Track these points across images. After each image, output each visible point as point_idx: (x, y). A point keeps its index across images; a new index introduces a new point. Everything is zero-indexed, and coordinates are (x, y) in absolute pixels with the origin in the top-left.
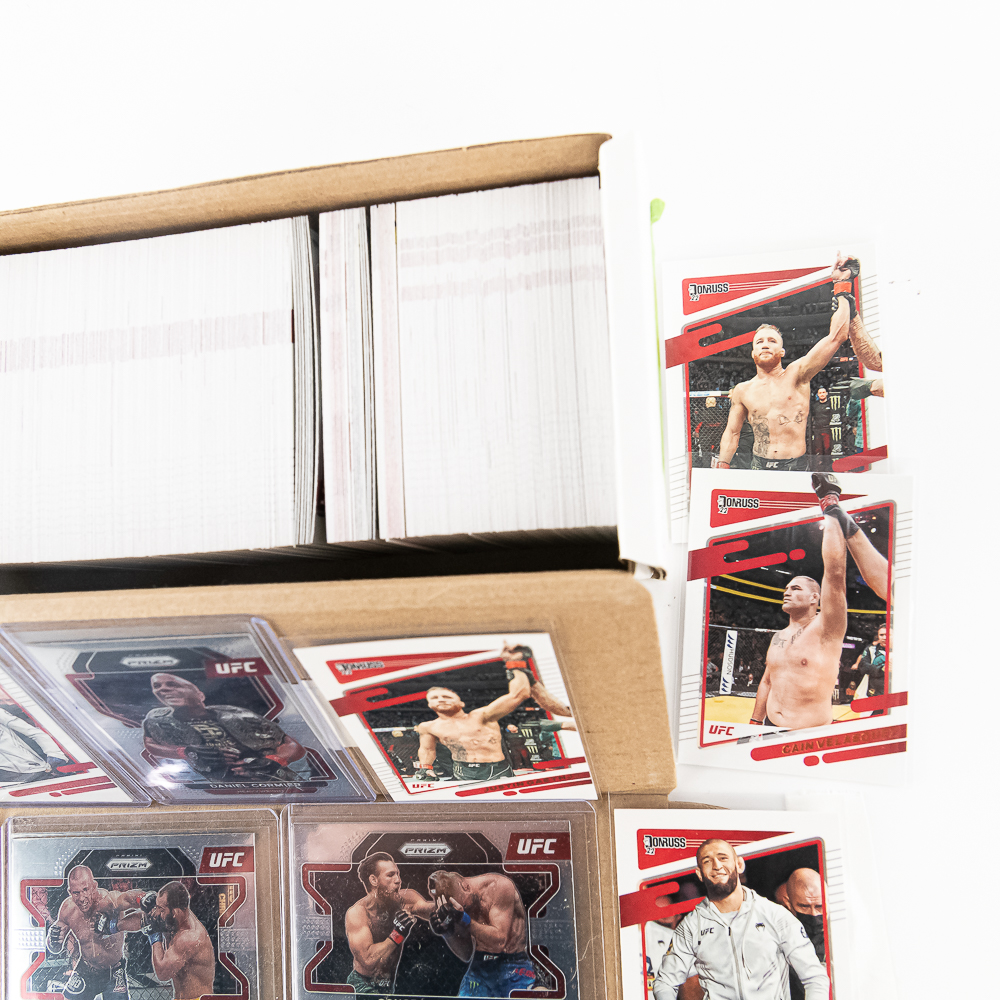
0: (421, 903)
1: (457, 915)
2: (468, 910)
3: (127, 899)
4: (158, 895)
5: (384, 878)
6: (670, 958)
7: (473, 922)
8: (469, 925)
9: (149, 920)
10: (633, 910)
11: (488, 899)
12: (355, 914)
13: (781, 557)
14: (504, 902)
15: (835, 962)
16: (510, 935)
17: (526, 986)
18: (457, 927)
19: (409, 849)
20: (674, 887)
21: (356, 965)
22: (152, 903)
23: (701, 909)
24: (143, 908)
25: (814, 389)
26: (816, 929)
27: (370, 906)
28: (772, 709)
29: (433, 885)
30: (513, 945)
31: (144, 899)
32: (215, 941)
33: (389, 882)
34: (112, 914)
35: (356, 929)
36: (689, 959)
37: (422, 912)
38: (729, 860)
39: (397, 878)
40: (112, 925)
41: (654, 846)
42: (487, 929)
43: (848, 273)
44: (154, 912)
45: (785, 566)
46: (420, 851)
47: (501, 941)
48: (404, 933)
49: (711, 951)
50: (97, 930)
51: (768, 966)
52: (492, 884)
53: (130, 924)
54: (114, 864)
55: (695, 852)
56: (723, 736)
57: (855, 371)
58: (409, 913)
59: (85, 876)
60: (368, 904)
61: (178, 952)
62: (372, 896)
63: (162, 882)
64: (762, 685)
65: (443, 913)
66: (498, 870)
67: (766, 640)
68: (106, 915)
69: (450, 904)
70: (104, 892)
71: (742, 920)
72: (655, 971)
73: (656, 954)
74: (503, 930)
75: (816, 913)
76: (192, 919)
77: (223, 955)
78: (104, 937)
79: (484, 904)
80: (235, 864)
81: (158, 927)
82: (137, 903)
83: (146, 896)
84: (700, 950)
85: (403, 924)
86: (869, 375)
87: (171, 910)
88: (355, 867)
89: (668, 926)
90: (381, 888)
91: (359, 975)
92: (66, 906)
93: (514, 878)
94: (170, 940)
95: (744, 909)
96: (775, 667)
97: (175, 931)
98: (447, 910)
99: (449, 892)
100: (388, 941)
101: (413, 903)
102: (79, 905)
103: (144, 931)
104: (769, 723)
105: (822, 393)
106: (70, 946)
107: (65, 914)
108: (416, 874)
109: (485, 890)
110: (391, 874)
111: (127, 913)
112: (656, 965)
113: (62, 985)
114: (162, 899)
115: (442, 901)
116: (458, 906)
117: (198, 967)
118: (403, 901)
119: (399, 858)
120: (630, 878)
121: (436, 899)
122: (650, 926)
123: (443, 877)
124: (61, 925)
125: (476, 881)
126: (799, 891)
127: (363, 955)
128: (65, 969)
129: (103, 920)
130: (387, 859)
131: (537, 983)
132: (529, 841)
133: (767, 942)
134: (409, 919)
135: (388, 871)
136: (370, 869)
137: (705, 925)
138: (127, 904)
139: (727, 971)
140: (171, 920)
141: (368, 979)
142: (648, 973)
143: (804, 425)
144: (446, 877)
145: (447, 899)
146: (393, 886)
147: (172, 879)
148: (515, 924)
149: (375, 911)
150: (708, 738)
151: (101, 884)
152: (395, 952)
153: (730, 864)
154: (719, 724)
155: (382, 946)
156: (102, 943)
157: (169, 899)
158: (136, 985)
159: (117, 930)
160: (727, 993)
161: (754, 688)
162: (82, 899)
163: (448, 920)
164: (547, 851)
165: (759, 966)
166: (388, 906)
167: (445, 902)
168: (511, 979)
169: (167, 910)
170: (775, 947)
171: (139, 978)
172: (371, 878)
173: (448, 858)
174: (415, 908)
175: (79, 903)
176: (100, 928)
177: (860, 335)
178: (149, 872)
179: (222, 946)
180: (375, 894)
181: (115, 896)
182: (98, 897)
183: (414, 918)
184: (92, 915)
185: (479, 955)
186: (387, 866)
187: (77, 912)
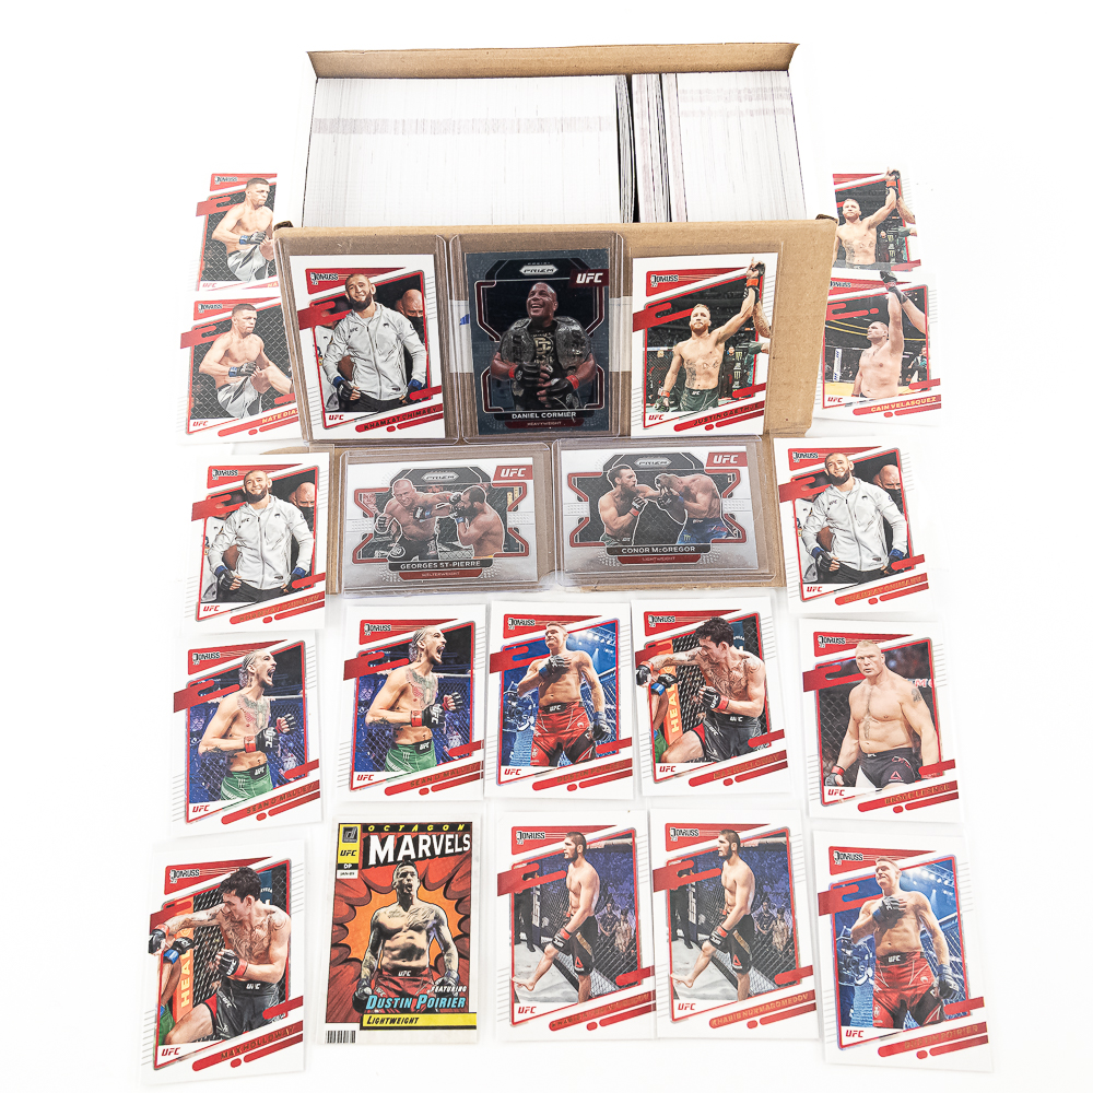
0: (651, 492)
1: (674, 498)
2: (683, 495)
3: (439, 497)
4: (462, 494)
5: (625, 479)
6: (811, 518)
7: (686, 501)
8: (684, 504)
9: (456, 509)
10: (787, 493)
11: (695, 488)
12: (606, 502)
13: (866, 312)
14: (706, 490)
15: (909, 513)
16: (710, 508)
17: (722, 537)
18: (676, 504)
19: (642, 463)
20: (812, 480)
21: (606, 530)
22: (459, 499)
23: (829, 491)
24: (451, 502)
25: (878, 232)
26: (898, 497)
27: (616, 495)
28: (864, 389)
29: (659, 482)
30: (713, 514)
31: (452, 497)
32: (505, 521)
33: (629, 481)
34: (427, 507)
35: (605, 509)
36: (823, 518)
37: (651, 497)
38: (845, 463)
39: (634, 479)
40: (427, 513)
41: (798, 458)
42: (695, 505)
43: (893, 177)
44: (460, 504)
45: (867, 317)
47: (704, 512)
48: (640, 509)
49: (835, 512)
50: (415, 517)
51: (870, 518)
52: (698, 480)
53: (441, 512)
54: (428, 478)
55: (824, 460)
56: (836, 403)
57: (900, 222)
58: (642, 498)
59: (406, 484)
60: (614, 494)
61: (477, 527)
62: (617, 489)
63: (466, 487)
64: (858, 377)
65: (665, 498)
66: (702, 472)
67: (859, 354)
68: (422, 507)
69: (670, 492)
70: (421, 494)
71: (853, 495)
72: (802, 525)
73: (802, 517)
74: (705, 505)
75: (897, 488)
76: (488, 507)
78: (421, 521)
79: (693, 491)
80: (519, 475)
81: (462, 513)
82: (446, 499)
83: (453, 495)
84: (829, 512)
85: (639, 504)
86: (908, 226)
87: (472, 504)
89: (809, 501)
90: (622, 485)
91: (608, 535)
92: (390, 504)
94: (471, 521)
95: (854, 489)
96: (865, 367)
97: (475, 516)
98: (669, 496)
99: (669, 485)
100: (628, 515)
101: (645, 492)
102: (402, 503)
103: (451, 516)
104: (862, 396)
105: (883, 233)
106: (394, 529)
107: (390, 508)
108: (646, 476)
109: (693, 484)
110: (630, 477)
111: (438, 506)
112: (803, 522)
113: (386, 553)
114: (465, 496)
115: (664, 491)
116: (675, 493)
117: (492, 537)
118: (638, 492)
119: (635, 467)
120: (784, 475)
121: (661, 489)
122: (798, 501)
123: (665, 477)
124: (386, 515)
125: (687, 479)
126: (887, 477)
127: (611, 524)
128: (389, 542)
129: (420, 511)
130: (627, 468)
131: (729, 534)
132: (721, 456)
133: (869, 506)
134: (643, 501)
135: (628, 475)
136: (615, 475)
137: (831, 499)
138: (439, 500)
139: (846, 523)
140: (472, 509)
141: (615, 537)
142: (798, 527)
143: (874, 248)
144: (667, 477)
145: (668, 489)
146: (631, 483)
148: (713, 502)
149: (619, 498)
150: (827, 403)
152: (634, 521)
153: (845, 466)
154: (834, 396)
155: (623, 518)
156: (421, 526)
157: (470, 497)
158: (445, 549)
159: (431, 516)
160: (847, 534)
161: (853, 378)
162: (404, 499)
163: (669, 501)
165: (865, 519)
166: (628, 495)
167: (667, 491)
168: (712, 533)
169: (469, 503)
170: (874, 508)
171: (447, 546)
172: (616, 479)
173: (668, 467)
174: (647, 495)
175: (401, 501)
176: (418, 516)
177: (902, 206)
178: (455, 481)
179: (510, 524)
180: (619, 488)
181: (429, 496)
182: (417, 497)
183: (646, 501)
184: (411, 508)
185: (690, 520)
186: (627, 472)
187: (400, 507)
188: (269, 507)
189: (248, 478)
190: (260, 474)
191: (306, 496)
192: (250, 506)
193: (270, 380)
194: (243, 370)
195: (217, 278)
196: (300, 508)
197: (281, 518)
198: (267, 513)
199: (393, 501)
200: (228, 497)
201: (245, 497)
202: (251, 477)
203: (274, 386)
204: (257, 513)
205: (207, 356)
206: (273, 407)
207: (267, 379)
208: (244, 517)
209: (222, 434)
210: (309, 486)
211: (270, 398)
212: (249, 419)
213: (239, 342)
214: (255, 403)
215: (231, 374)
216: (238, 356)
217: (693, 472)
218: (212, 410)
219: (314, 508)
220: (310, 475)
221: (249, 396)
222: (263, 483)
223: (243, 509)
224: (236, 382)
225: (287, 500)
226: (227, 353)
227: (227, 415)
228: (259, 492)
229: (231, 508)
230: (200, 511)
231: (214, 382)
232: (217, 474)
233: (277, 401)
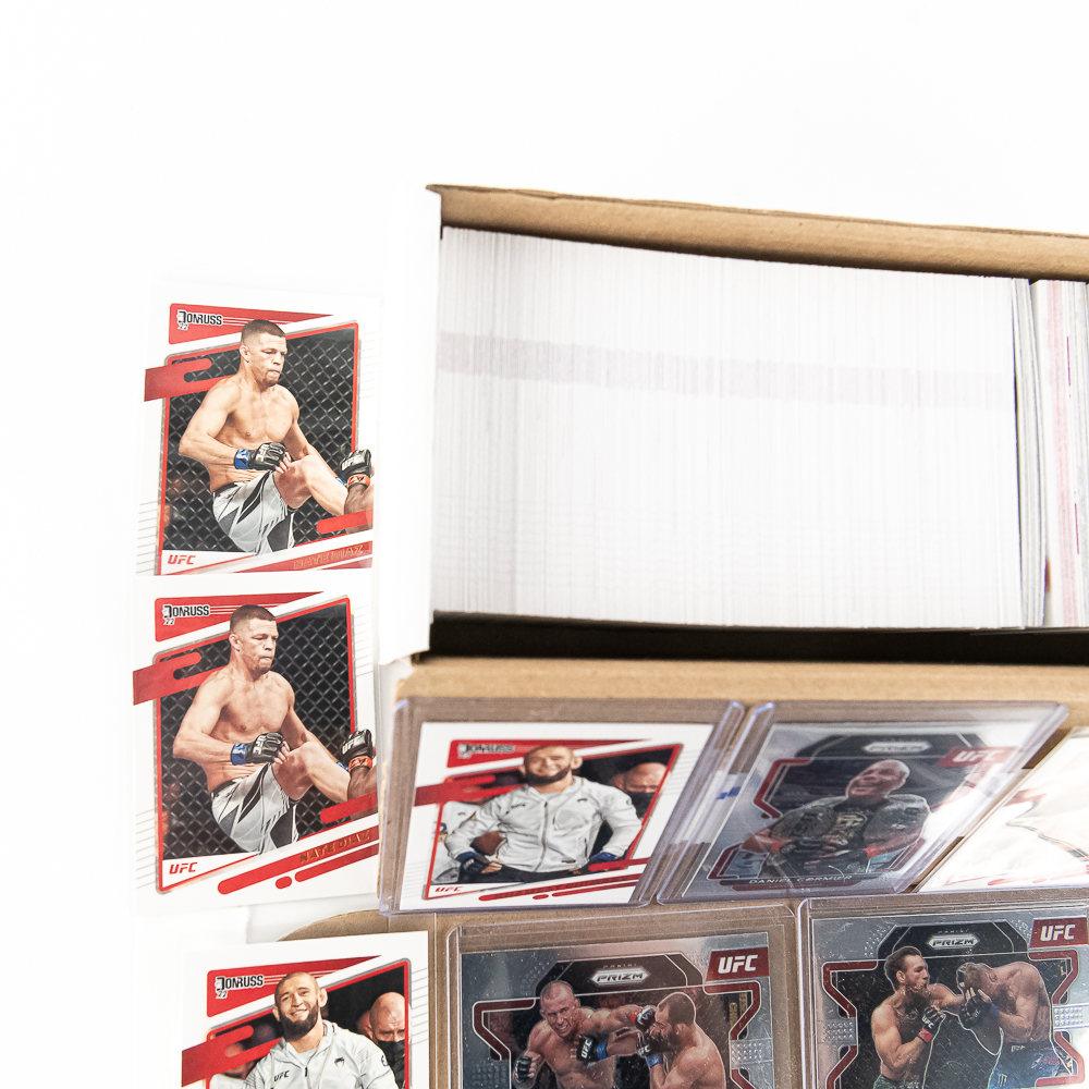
0: (951, 997)
1: (985, 1007)
2: (996, 1000)
3: (619, 1017)
4: (656, 1009)
5: (912, 974)
7: (1001, 1013)
8: (999, 1017)
9: (648, 1040)
11: (1015, 989)
12: (882, 1014)
14: (1031, 989)
16: (1036, 1023)
17: (1050, 1073)
18: (986, 1020)
19: (936, 942)
21: (883, 1069)
22: (650, 1019)
24: (639, 1026)
27: (898, 1005)
29: (962, 978)
30: (1039, 1034)
31: (640, 1015)
32: (726, 1058)
33: (918, 978)
34: (599, 1037)
35: (882, 1030)
37: (951, 1007)
39: (925, 973)
40: (599, 1050)
42: (1015, 1019)
44: (654, 1029)
46: (948, 943)
47: (1027, 1030)
48: (934, 1030)
50: (579, 1057)
52: (1018, 974)
53: (623, 1045)
54: (601, 978)
58: (937, 1009)
59: (563, 993)
60: (895, 1003)
61: (682, 1073)
62: (900, 993)
63: (661, 995)
65: (972, 1007)
66: (1023, 958)
68: (591, 1037)
69: (978, 997)
70: (588, 1012)
74: (1028, 1019)
76: (699, 1033)
77: (735, 1072)
78: (591, 1064)
79: (1011, 995)
80: (748, 968)
81: (657, 1047)
82: (631, 1021)
83: (641, 1012)
85: (932, 1020)
87: (673, 1027)
88: (881, 964)
90: (909, 984)
91: (887, 1079)
92: (538, 1032)
93: (1039, 966)
94: (672, 1059)
97: (679, 1051)
98: (976, 1003)
99: (977, 983)
100: (917, 1040)
101: (941, 998)
102: (556, 1030)
103: (640, 1053)
106: (545, 1080)
107: (538, 1041)
108: (944, 968)
109: (1012, 980)
110: (919, 969)
111: (618, 1034)
114: (662, 1015)
115: (970, 994)
116: (986, 998)
118: (931, 997)
119: (926, 951)
121: (965, 992)
123: (971, 969)
124: (531, 1055)
125: (1003, 972)
127: (891, 1057)
129: (588, 1044)
130: (914, 953)
132: (1051, 928)
134: (939, 1015)
135: (915, 966)
136: (898, 965)
138: (619, 1022)
140: (673, 1037)
141: (896, 1083)
144: (974, 969)
145: (976, 991)
146: (921, 981)
147: (673, 991)
148: (1040, 1012)
149: (903, 1010)
151: (585, 1002)
152: (924, 1052)
155: (910, 1046)
156: (588, 1073)
157: (670, 1015)
159: (607, 1055)
162: (560, 1021)
163: (977, 1013)
164: (1067, 937)
166: (917, 1003)
167: (973, 994)
168: (1037, 1068)
169: (669, 1026)
172: (898, 974)
173: (976, 949)
174: (945, 1003)
175: (556, 1027)
176: (585, 1054)
178: (646, 984)
179: (735, 1062)
180: (903, 991)
181: (603, 1015)
182: (582, 1017)
183: (944, 1016)
184: (572, 1039)
185: (1007, 1046)
186: (915, 961)
187: (554, 1038)
188: (323, 1046)
189: (281, 990)
190: (304, 980)
191: (390, 1018)
192: (289, 1046)
193: (310, 771)
194: (258, 749)
195: (195, 545)
196: (380, 1044)
197: (345, 1067)
198: (320, 1058)
199: (543, 1028)
200: (248, 1032)
201: (280, 1029)
202: (289, 986)
203: (319, 784)
204: (301, 1059)
205: (188, 719)
206: (318, 828)
207: (303, 769)
208: (279, 1068)
209: (227, 887)
210: (393, 1000)
211: (313, 810)
212: (275, 855)
213: (247, 690)
214: (284, 822)
215: (236, 759)
216: (246, 719)
217: (1012, 959)
218: (204, 837)
219: (405, 1043)
220: (395, 979)
221: (272, 806)
222: (311, 998)
223: (277, 1052)
224: (246, 775)
225: (355, 1029)
226: (226, 714)
227: (231, 847)
228: (304, 1016)
229: (253, 1052)
230: (196, 1063)
231: (203, 778)
232: (225, 986)
233: (325, 815)
